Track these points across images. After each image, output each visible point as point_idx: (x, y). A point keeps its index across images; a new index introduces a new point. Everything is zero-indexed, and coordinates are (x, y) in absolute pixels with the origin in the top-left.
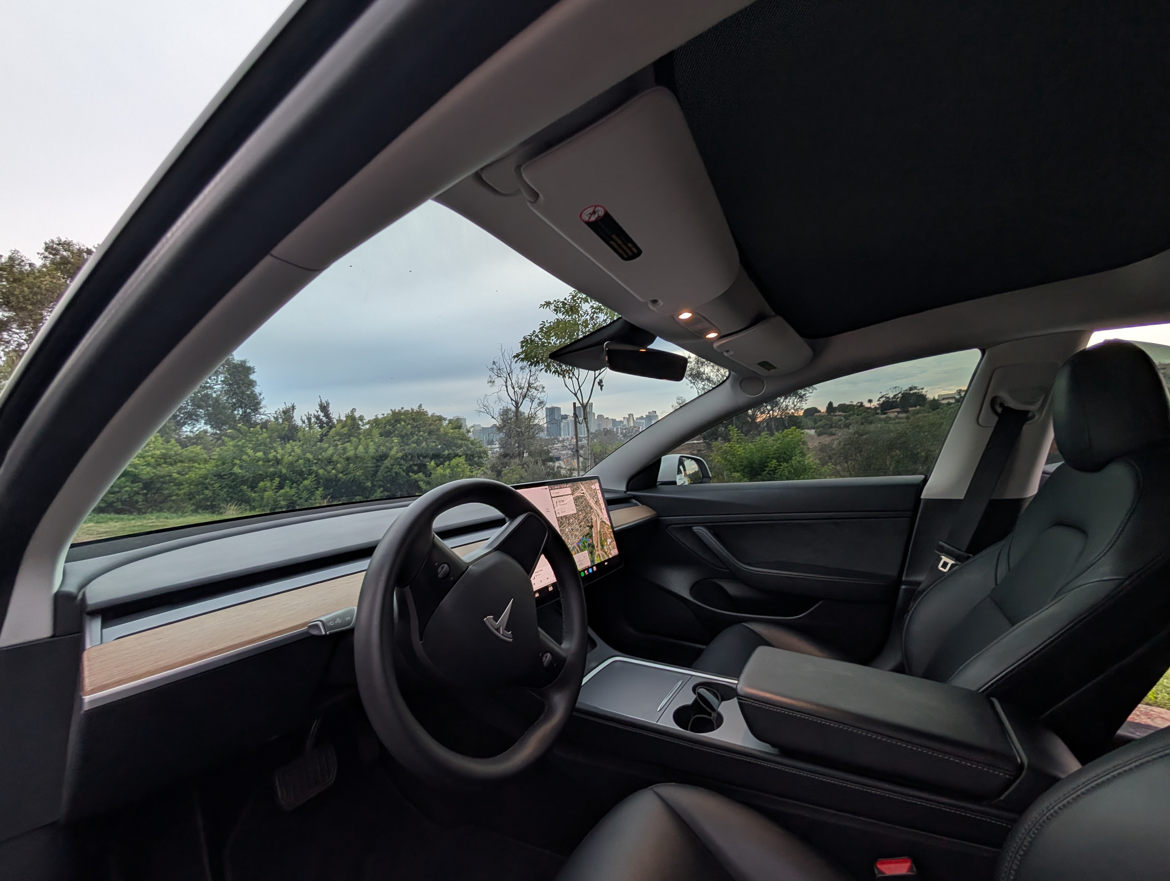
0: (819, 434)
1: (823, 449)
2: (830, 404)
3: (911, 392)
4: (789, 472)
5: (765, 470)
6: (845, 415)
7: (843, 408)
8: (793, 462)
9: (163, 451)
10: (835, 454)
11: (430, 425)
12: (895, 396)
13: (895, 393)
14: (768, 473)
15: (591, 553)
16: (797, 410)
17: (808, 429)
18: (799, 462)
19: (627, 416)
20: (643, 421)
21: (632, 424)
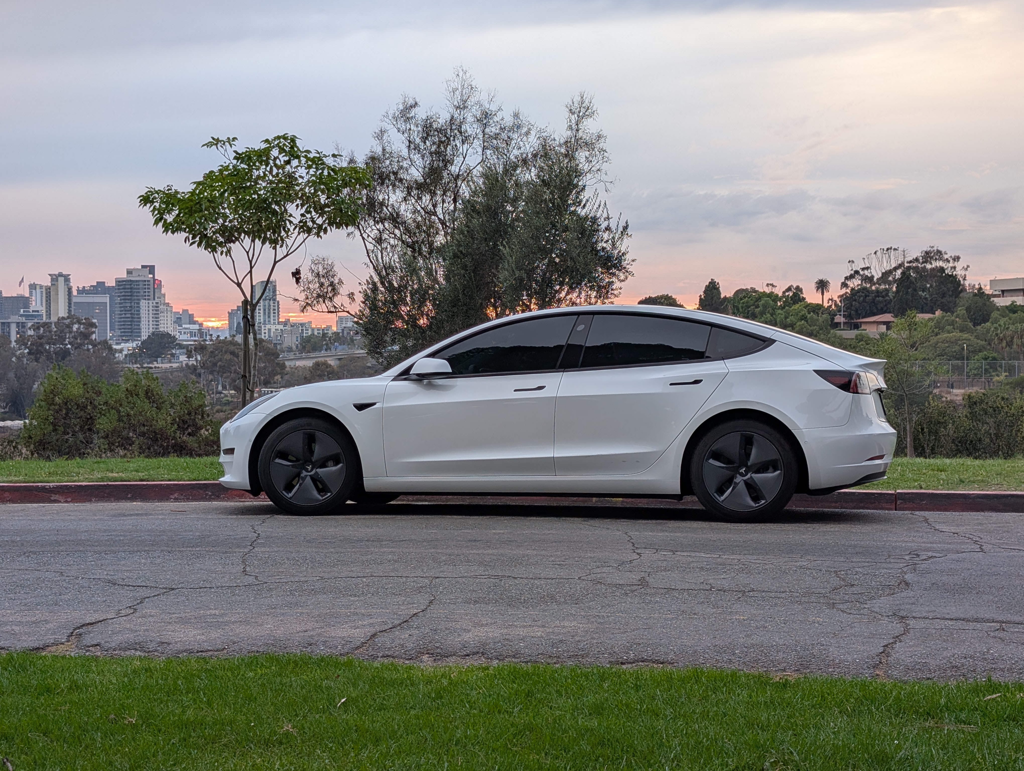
3: (929, 266)
12: (886, 274)
13: (887, 267)
19: (47, 282)
20: (106, 299)
21: (62, 311)
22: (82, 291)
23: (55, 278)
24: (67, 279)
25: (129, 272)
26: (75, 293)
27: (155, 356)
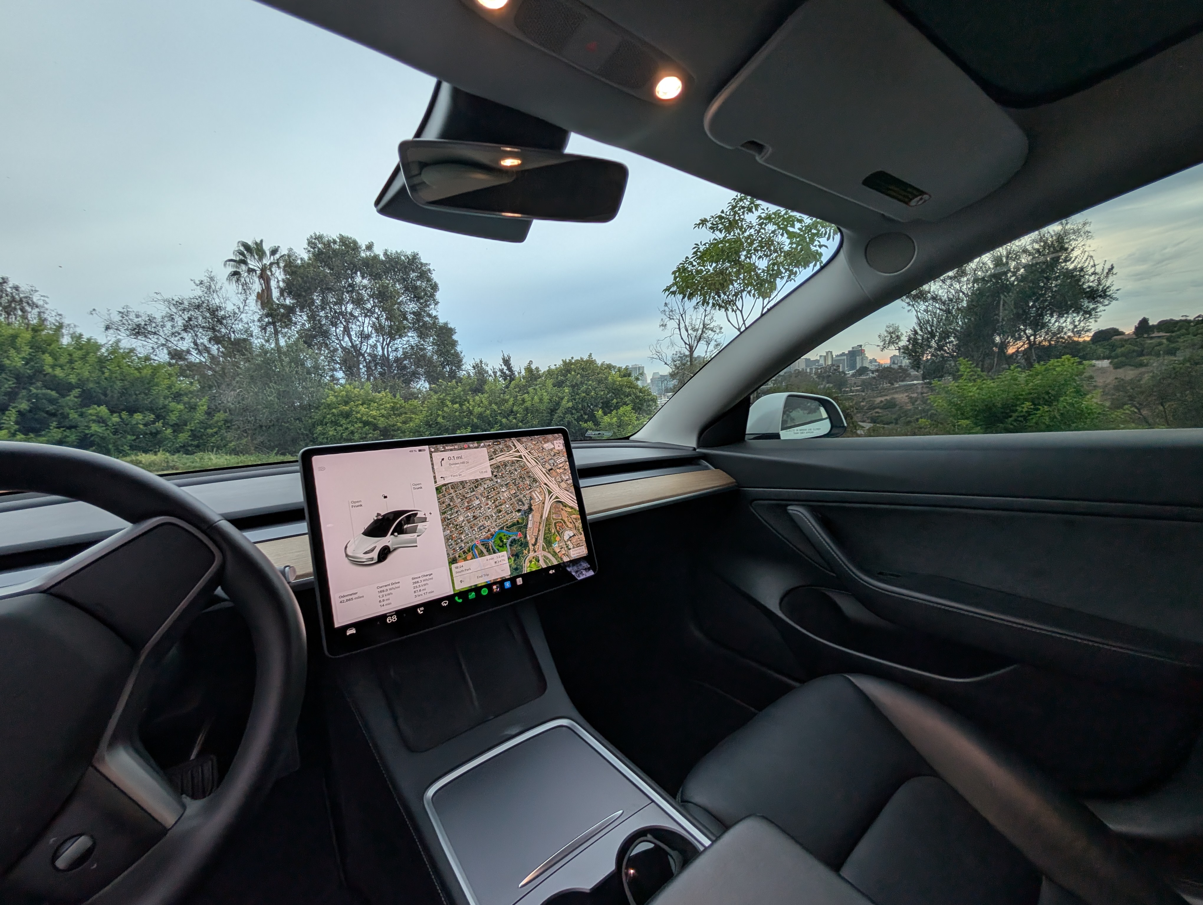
0: (1117, 367)
1: (1120, 386)
2: (1145, 321)
4: (1053, 418)
5: (1011, 416)
6: (1171, 336)
7: (1168, 326)
8: (1060, 406)
9: (392, 404)
10: (1142, 393)
11: (598, 374)
14: (1016, 420)
15: (516, 556)
16: (1079, 333)
17: (1098, 359)
18: (1072, 405)
19: (825, 354)
20: (845, 357)
21: (830, 362)
22: (837, 356)
23: (827, 353)
24: (831, 352)
25: (853, 348)
26: (834, 356)
27: (860, 375)
